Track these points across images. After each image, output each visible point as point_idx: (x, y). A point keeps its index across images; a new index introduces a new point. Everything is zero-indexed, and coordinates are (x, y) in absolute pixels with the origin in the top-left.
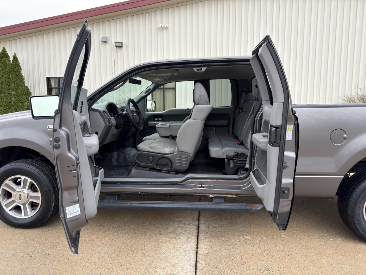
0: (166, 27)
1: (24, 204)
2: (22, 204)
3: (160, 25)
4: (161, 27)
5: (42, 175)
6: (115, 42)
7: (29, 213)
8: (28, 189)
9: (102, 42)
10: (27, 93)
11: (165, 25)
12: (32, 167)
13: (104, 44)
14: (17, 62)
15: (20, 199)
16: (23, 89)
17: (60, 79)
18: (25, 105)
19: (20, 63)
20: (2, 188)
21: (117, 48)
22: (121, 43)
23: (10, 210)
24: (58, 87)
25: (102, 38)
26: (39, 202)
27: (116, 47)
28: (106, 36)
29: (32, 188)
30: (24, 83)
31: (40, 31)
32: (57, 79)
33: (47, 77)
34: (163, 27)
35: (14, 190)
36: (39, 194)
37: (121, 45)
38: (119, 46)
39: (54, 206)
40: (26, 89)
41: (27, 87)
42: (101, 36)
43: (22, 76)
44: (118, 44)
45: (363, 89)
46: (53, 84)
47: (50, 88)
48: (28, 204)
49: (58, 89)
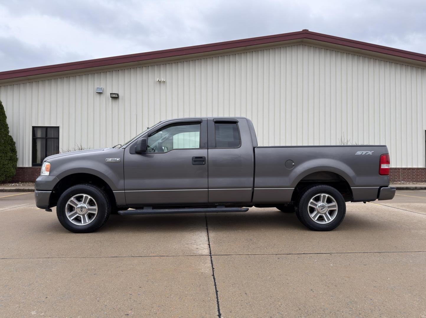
0: (164, 82)
1: (83, 215)
2: (82, 215)
3: (158, 79)
4: (159, 81)
5: (100, 193)
6: (111, 94)
7: (87, 221)
8: (87, 204)
9: (97, 92)
10: (11, 143)
11: (163, 80)
12: (92, 188)
13: (98, 96)
14: (3, 110)
15: (81, 211)
16: (7, 139)
17: (48, 129)
18: (8, 155)
19: (5, 111)
20: (67, 203)
21: (113, 100)
22: (118, 95)
23: (72, 220)
24: (45, 137)
25: (97, 89)
26: (96, 213)
27: (111, 98)
28: (101, 87)
29: (91, 203)
30: (8, 132)
31: (29, 79)
32: (45, 129)
33: (33, 127)
34: (160, 82)
35: (77, 205)
36: (96, 207)
37: (117, 96)
38: (115, 97)
39: (107, 216)
40: (10, 139)
41: (11, 136)
42: (96, 86)
43: (7, 125)
44: (114, 96)
45: (346, 143)
46: (39, 134)
47: (35, 138)
48: (87, 215)
49: (45, 139)
